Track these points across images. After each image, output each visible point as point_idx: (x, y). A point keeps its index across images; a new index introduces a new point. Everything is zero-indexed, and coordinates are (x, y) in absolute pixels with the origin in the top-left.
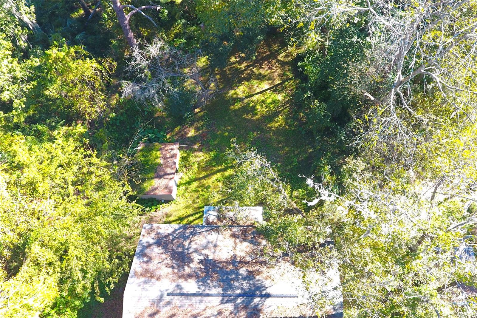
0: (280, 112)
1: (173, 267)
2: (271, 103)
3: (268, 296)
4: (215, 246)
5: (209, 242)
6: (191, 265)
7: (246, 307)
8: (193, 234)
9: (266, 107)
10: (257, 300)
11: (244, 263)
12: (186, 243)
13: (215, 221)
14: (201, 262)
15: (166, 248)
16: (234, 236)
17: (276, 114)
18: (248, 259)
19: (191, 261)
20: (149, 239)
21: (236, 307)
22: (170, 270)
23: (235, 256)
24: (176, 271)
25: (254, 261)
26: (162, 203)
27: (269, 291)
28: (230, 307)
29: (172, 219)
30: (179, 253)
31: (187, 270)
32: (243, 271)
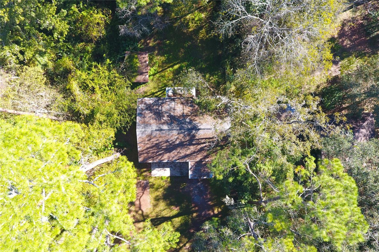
0: (203, 26)
1: (156, 119)
2: (197, 21)
3: (199, 129)
4: (174, 109)
5: (171, 108)
6: (164, 118)
7: (189, 135)
8: (163, 103)
9: (195, 23)
10: (194, 132)
11: (187, 116)
12: (160, 108)
13: (172, 95)
14: (168, 116)
15: (151, 110)
16: (182, 103)
17: (201, 28)
18: (189, 113)
19: (164, 116)
20: (142, 106)
21: (185, 135)
22: (155, 121)
23: (183, 113)
24: (157, 121)
25: (192, 115)
26: (142, 84)
27: (199, 127)
28: (182, 135)
29: (148, 94)
30: (157, 112)
31: (163, 121)
32: (188, 120)
